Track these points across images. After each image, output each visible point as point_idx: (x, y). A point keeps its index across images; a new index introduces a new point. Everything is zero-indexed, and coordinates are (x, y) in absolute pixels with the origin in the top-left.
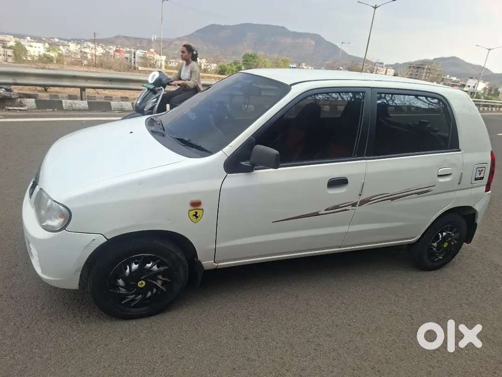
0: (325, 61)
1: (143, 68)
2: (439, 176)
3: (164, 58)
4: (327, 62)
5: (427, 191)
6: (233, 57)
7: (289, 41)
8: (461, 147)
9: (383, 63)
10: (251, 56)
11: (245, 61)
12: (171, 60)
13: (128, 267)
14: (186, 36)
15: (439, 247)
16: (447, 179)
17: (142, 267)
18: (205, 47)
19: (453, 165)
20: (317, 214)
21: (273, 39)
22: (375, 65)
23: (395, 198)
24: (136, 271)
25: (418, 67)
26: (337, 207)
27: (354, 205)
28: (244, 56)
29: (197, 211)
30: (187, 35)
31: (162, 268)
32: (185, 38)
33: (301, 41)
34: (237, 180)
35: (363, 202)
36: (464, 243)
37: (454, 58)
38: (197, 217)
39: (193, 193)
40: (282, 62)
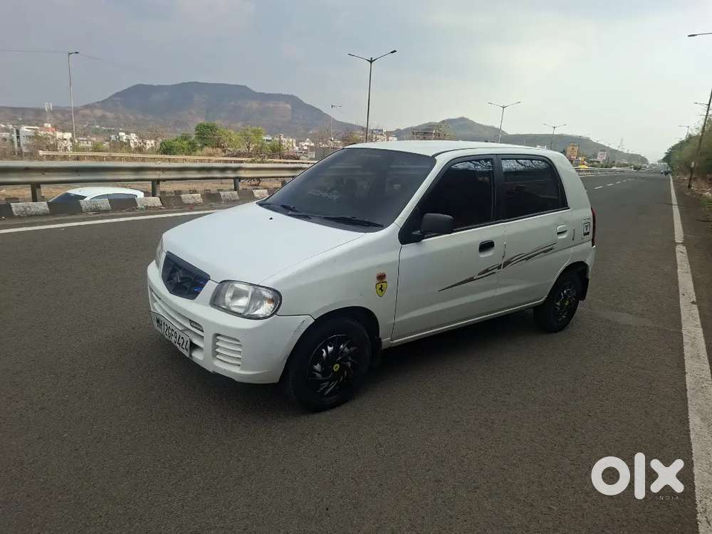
0: (308, 130)
1: (46, 153)
2: (559, 233)
3: (68, 135)
4: (311, 132)
5: (551, 249)
6: (178, 129)
7: (255, 105)
8: (569, 204)
9: (382, 130)
10: (208, 127)
11: (198, 134)
12: (80, 138)
13: (324, 350)
14: (98, 102)
15: (562, 307)
16: (564, 236)
17: (336, 349)
18: (131, 117)
19: (566, 222)
20: (471, 279)
21: (233, 103)
22: (372, 133)
23: (529, 258)
24: (332, 352)
25: (425, 133)
26: (487, 271)
27: (499, 268)
28: (197, 127)
29: (382, 284)
30: (100, 100)
31: (352, 349)
32: (97, 104)
33: (271, 104)
34: (411, 250)
35: (506, 264)
36: (580, 302)
37: (463, 119)
38: (382, 291)
39: (379, 266)
40: (253, 134)
